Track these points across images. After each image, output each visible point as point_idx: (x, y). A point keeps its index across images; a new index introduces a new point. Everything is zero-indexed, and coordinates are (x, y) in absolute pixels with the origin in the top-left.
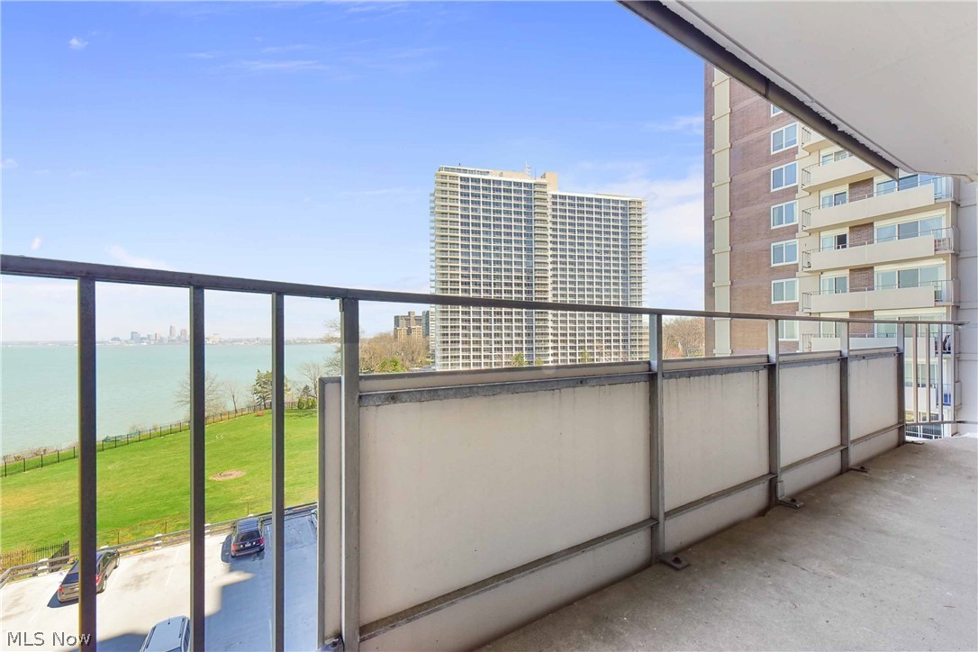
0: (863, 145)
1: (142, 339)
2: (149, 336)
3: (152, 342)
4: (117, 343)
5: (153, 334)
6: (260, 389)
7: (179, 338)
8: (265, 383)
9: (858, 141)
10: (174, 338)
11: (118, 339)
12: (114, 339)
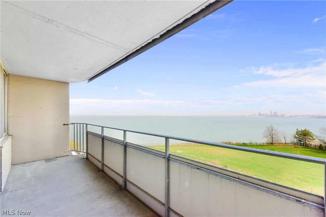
0: (172, 28)
1: (262, 115)
2: (264, 114)
3: (265, 116)
4: (255, 116)
5: (265, 113)
6: (298, 136)
7: (274, 115)
8: (300, 134)
9: (170, 30)
10: (272, 115)
11: (255, 115)
12: (254, 115)
